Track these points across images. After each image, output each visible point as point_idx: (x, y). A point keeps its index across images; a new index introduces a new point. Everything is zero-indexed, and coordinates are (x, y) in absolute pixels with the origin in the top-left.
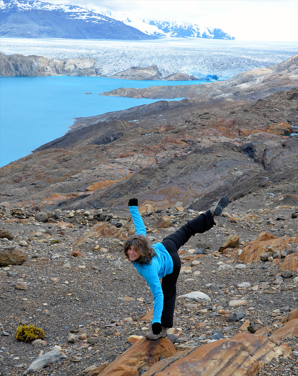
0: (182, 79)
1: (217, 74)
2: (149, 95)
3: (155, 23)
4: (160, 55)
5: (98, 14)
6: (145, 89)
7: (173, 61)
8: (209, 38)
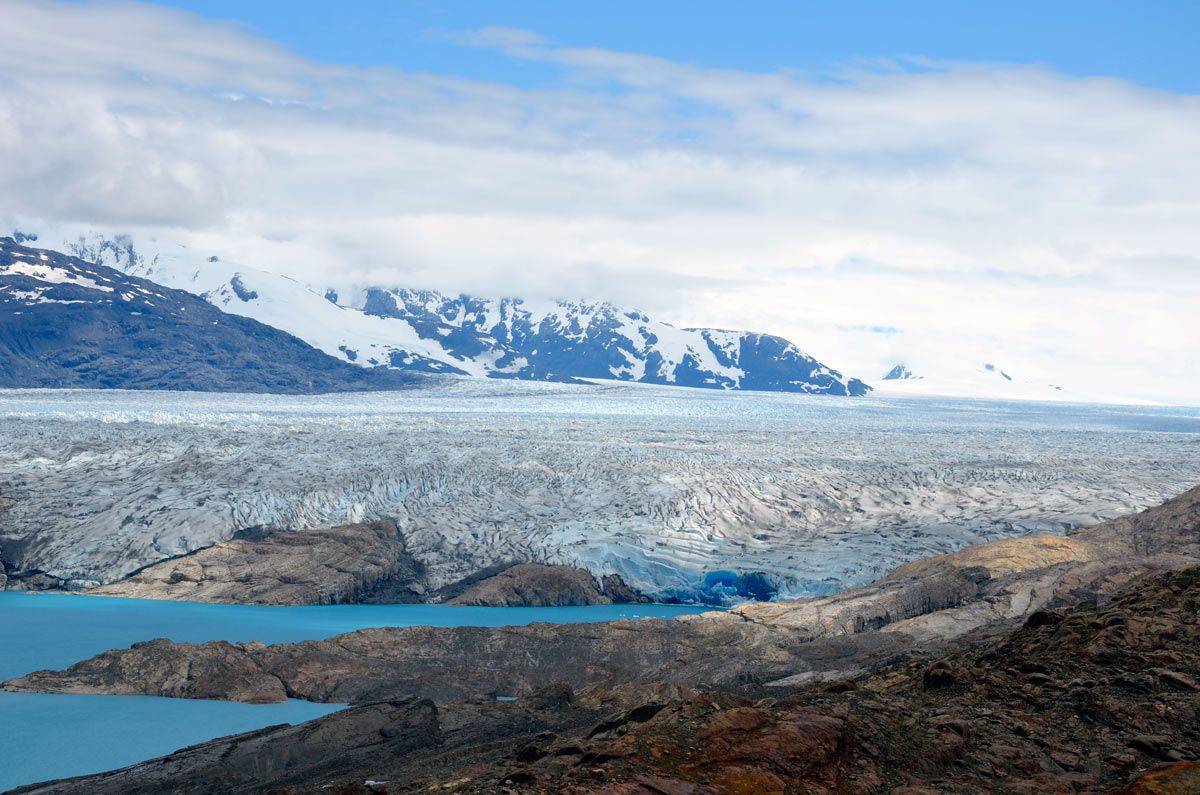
0: (552, 595)
1: (765, 567)
2: (330, 684)
3: (400, 305)
4: (419, 458)
5: (47, 253)
6: (311, 647)
7: (499, 493)
8: (717, 386)
